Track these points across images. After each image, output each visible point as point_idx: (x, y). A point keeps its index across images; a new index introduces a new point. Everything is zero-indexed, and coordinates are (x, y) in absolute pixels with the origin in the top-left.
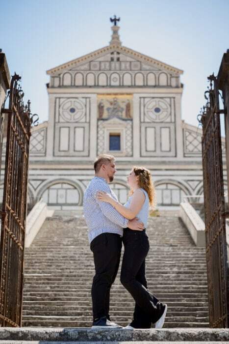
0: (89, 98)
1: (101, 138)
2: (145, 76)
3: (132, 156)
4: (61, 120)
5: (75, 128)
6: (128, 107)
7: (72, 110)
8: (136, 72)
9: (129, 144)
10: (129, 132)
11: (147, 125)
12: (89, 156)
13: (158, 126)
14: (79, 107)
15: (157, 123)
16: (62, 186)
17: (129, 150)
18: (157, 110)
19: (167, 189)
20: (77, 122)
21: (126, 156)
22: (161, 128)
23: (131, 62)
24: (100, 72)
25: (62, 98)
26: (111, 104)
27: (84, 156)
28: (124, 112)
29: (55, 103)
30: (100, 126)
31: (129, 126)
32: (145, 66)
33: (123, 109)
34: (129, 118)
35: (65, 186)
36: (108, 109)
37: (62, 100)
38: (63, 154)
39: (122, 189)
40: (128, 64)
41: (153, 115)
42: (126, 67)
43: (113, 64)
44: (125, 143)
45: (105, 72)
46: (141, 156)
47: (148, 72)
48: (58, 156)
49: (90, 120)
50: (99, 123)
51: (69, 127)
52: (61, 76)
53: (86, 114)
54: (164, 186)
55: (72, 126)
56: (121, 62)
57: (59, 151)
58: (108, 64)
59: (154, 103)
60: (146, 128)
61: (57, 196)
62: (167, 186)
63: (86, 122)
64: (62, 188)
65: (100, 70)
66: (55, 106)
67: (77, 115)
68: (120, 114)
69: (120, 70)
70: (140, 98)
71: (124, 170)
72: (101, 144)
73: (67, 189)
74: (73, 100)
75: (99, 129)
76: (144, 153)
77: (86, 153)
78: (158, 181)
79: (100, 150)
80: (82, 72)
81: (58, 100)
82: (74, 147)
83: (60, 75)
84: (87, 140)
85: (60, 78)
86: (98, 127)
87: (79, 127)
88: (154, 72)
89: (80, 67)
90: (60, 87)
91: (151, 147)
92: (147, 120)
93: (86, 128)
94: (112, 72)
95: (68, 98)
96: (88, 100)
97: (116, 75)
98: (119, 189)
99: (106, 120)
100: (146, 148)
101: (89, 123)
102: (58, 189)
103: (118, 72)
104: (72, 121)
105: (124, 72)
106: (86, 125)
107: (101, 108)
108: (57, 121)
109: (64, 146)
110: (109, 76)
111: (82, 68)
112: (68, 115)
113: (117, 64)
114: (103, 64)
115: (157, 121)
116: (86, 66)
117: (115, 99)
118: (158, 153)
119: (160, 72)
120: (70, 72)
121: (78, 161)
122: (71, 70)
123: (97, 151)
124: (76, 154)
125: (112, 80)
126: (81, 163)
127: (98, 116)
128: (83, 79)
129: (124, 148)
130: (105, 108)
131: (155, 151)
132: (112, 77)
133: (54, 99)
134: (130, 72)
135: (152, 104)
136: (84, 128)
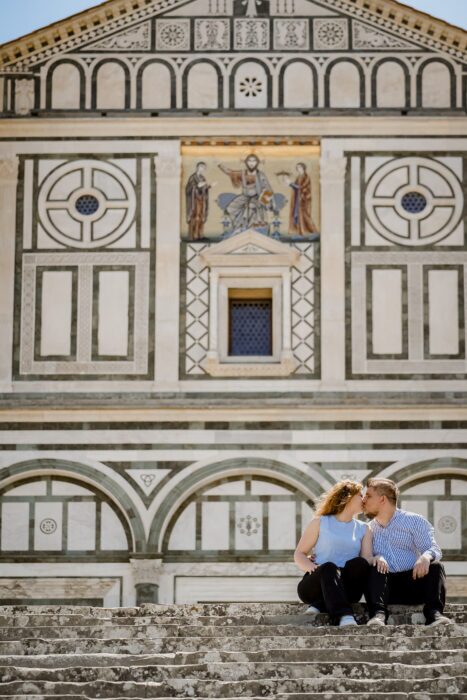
0: (151, 156)
1: (196, 308)
2: (368, 72)
3: (317, 375)
4: (44, 242)
5: (97, 270)
6: (303, 192)
7: (87, 205)
8: (333, 57)
9: (304, 330)
10: (304, 286)
11: (374, 258)
12: (150, 376)
13: (415, 262)
14: (113, 190)
15: (411, 248)
16: (49, 487)
17: (305, 352)
18: (413, 202)
19: (448, 496)
20: (102, 249)
21: (294, 376)
22: (427, 269)
23: (311, 19)
24: (191, 57)
25: (47, 156)
26: (236, 179)
27: (131, 377)
28: (285, 213)
29: (21, 176)
30: (195, 264)
31: (305, 264)
32: (366, 36)
33: (280, 198)
34: (306, 234)
35: (61, 489)
36: (225, 200)
37: (45, 166)
38: (50, 368)
39: (277, 498)
40: (301, 28)
41: (396, 222)
42: (292, 38)
43: (243, 29)
44: (288, 327)
45: (213, 57)
46: (349, 376)
47: (379, 57)
48: (32, 378)
49: (153, 240)
50: (190, 253)
51: (74, 269)
52: (43, 74)
53: (138, 219)
54: (438, 487)
55: (85, 262)
56: (272, 19)
57: (38, 357)
58: (222, 27)
59: (400, 177)
60: (369, 269)
61: (32, 524)
62: (448, 488)
63: (139, 248)
64: (50, 498)
65: (192, 50)
66: (20, 188)
67: (105, 224)
68: (270, 217)
69: (271, 50)
70: (348, 155)
71: (284, 426)
72: (196, 330)
73: (67, 500)
74: (87, 164)
75: (190, 275)
76: (361, 365)
77: (139, 366)
78: (414, 467)
79: (195, 353)
80: (123, 57)
81: (29, 164)
82: (95, 341)
83: (37, 69)
84: (141, 315)
85: (38, 81)
86: (183, 266)
87: (111, 268)
88: (402, 57)
89: (115, 38)
90: (35, 114)
91: (387, 339)
92: (373, 239)
93: (137, 272)
94: (239, 57)
95: (72, 157)
96: (146, 163)
97: (254, 71)
98: (265, 499)
99: (217, 240)
100: (370, 343)
101: (153, 251)
102: (33, 501)
103: (262, 57)
104: (87, 244)
105: (287, 57)
106: (141, 261)
107: (195, 194)
108: (27, 244)
109: (55, 339)
110: (226, 73)
111: (123, 42)
112: (68, 224)
113: (260, 28)
114: (202, 28)
115: (414, 241)
116: (140, 37)
117: (252, 163)
118: (416, 362)
119: (426, 56)
120: (77, 57)
121: (108, 396)
122: (78, 51)
123: (182, 357)
124: (103, 367)
125: (237, 87)
126: (120, 400)
127: (186, 228)
128: (128, 83)
129: (287, 344)
130: (213, 196)
131: (404, 356)
132: (239, 78)
133: (16, 161)
134: (310, 57)
135: (394, 180)
136: (130, 269)
